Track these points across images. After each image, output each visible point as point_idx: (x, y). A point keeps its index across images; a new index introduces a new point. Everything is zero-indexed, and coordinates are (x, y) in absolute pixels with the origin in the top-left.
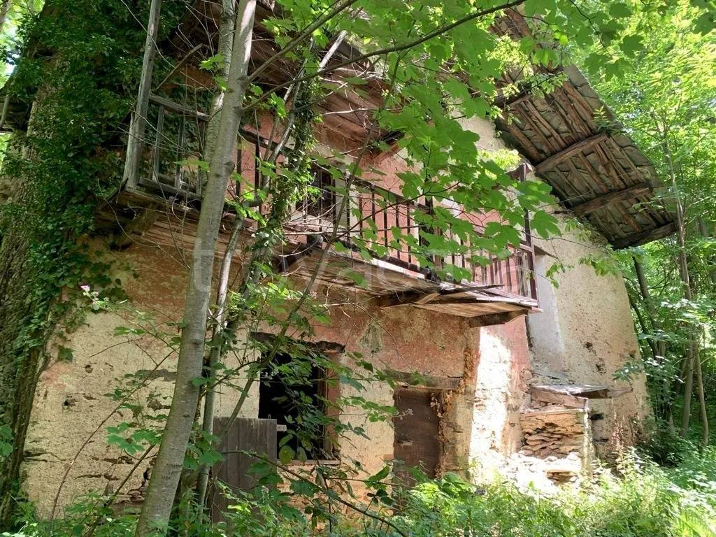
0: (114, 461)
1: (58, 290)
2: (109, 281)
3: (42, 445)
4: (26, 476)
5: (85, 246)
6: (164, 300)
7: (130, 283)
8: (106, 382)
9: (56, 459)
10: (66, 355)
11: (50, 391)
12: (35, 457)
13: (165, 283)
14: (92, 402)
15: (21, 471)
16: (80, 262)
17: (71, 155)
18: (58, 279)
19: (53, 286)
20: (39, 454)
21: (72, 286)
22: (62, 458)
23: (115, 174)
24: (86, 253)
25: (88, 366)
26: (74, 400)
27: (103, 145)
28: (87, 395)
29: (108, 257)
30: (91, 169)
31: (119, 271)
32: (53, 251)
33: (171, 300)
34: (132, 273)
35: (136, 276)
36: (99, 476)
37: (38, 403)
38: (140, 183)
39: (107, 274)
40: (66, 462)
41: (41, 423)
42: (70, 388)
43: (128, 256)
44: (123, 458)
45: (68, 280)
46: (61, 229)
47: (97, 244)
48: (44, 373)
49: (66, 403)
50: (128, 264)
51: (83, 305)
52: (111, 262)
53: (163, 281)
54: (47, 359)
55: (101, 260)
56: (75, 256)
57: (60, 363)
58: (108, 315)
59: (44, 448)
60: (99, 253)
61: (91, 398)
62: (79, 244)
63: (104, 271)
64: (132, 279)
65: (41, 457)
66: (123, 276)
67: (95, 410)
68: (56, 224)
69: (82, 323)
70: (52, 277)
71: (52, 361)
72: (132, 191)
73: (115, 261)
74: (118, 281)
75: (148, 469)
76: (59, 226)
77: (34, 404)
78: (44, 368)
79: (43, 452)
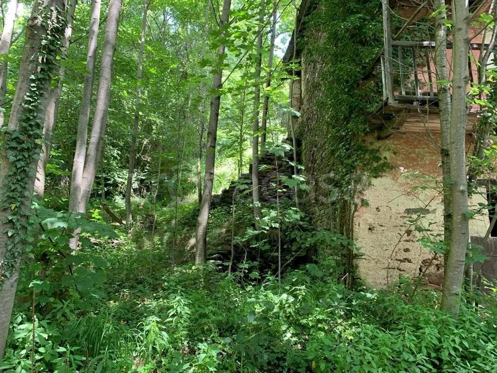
0: (401, 261)
1: (354, 168)
2: (380, 159)
3: (362, 251)
4: (357, 267)
5: (364, 141)
6: (414, 166)
7: (392, 158)
8: (389, 217)
9: (370, 259)
10: (365, 203)
11: (361, 222)
12: (360, 257)
13: (412, 155)
14: (383, 228)
15: (354, 264)
16: (363, 150)
17: (346, 90)
18: (353, 162)
19: (351, 166)
20: (362, 256)
21: (361, 164)
22: (373, 258)
23: (372, 94)
24: (365, 145)
25: (377, 208)
26: (374, 227)
27: (363, 79)
28: (380, 224)
29: (377, 145)
30: (359, 96)
31: (385, 152)
32: (347, 146)
33: (418, 165)
34: (392, 152)
35: (395, 153)
36: (394, 268)
37: (356, 229)
38: (396, 98)
39: (378, 154)
40: (375, 260)
41: (360, 240)
42: (370, 221)
43: (388, 142)
44: (405, 259)
45: (358, 161)
46: (350, 133)
47: (369, 139)
48: (356, 213)
49: (370, 229)
50: (389, 147)
51: (369, 174)
52: (379, 148)
53: (411, 154)
54: (356, 206)
55: (373, 147)
56: (360, 148)
57: (363, 207)
58: (383, 178)
59: (364, 252)
60: (372, 143)
61: (383, 226)
62: (360, 140)
63: (376, 153)
64: (393, 155)
65: (363, 257)
66: (387, 154)
67: (386, 233)
68: (346, 132)
69: (370, 184)
70: (350, 161)
71: (359, 207)
72: (392, 105)
73: (381, 147)
74: (385, 158)
75: (421, 266)
76: (348, 132)
77: (354, 229)
78: (356, 210)
79: (363, 254)
